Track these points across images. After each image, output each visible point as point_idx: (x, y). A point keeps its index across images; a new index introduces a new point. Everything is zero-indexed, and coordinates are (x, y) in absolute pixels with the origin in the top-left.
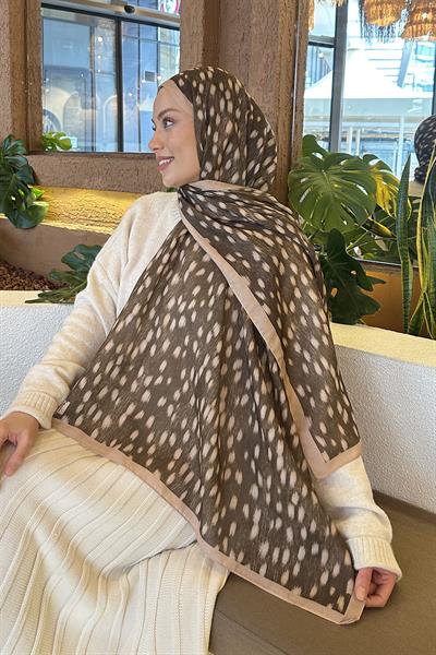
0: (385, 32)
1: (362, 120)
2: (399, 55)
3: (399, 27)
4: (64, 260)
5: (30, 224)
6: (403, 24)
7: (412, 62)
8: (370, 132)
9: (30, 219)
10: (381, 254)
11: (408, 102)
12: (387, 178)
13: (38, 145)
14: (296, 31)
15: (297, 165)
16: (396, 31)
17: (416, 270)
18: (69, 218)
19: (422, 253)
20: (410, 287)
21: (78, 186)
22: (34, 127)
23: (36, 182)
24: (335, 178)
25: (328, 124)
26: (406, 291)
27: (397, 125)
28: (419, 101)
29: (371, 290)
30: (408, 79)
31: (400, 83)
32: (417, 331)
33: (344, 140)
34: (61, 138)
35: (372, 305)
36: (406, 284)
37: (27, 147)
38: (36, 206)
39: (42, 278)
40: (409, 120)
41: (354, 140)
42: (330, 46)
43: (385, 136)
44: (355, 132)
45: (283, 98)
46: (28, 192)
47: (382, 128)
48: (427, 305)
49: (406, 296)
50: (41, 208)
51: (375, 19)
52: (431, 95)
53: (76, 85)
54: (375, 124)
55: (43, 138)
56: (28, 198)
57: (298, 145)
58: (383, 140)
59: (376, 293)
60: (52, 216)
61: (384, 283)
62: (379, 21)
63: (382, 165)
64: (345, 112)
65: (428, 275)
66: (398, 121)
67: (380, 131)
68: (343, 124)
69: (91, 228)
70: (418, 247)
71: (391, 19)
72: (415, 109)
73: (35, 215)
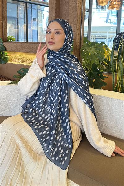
0: (103, 8)
1: (96, 33)
2: (106, 14)
3: (107, 6)
4: (18, 72)
5: (4, 62)
6: (108, 5)
7: (110, 16)
8: (98, 36)
9: (4, 61)
10: (105, 70)
11: (109, 28)
12: (107, 49)
13: (6, 40)
14: (82, 8)
15: (83, 45)
16: (107, 7)
17: (116, 74)
18: (16, 61)
19: (118, 70)
20: (114, 79)
21: (19, 52)
22: (5, 34)
23: (6, 50)
24: (93, 49)
25: (87, 34)
26: (113, 80)
27: (106, 34)
28: (113, 27)
29: (104, 79)
30: (109, 21)
31: (107, 22)
32: (117, 91)
33: (91, 38)
34: (12, 38)
35: (104, 83)
36: (113, 78)
37: (3, 40)
38: (6, 57)
39: (8, 78)
40: (109, 33)
41: (94, 38)
42: (88, 11)
43: (103, 37)
44: (94, 36)
45: (78, 27)
46: (3, 53)
47: (102, 35)
48: (119, 83)
49: (113, 81)
50: (7, 58)
51: (101, 4)
52: (116, 26)
53: (13, 22)
54: (100, 34)
55: (8, 38)
56: (4, 55)
57: (82, 40)
58: (102, 38)
59: (105, 80)
60: (11, 60)
61: (108, 77)
62: (102, 4)
63: (106, 46)
64: (92, 30)
65: (119, 75)
66: (106, 33)
67: (101, 36)
68: (91, 34)
69: (23, 64)
70: (117, 68)
71: (105, 4)
72: (111, 29)
73: (6, 60)
